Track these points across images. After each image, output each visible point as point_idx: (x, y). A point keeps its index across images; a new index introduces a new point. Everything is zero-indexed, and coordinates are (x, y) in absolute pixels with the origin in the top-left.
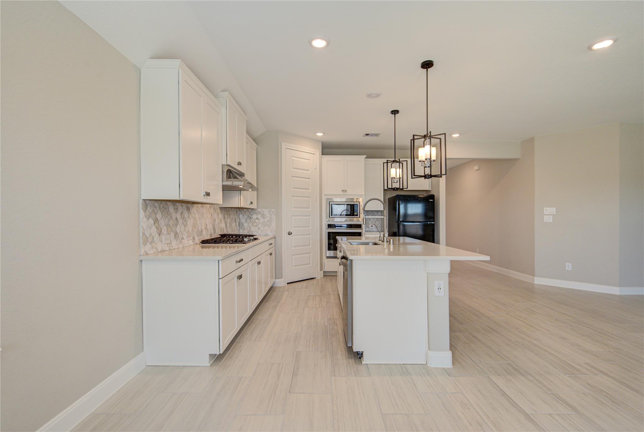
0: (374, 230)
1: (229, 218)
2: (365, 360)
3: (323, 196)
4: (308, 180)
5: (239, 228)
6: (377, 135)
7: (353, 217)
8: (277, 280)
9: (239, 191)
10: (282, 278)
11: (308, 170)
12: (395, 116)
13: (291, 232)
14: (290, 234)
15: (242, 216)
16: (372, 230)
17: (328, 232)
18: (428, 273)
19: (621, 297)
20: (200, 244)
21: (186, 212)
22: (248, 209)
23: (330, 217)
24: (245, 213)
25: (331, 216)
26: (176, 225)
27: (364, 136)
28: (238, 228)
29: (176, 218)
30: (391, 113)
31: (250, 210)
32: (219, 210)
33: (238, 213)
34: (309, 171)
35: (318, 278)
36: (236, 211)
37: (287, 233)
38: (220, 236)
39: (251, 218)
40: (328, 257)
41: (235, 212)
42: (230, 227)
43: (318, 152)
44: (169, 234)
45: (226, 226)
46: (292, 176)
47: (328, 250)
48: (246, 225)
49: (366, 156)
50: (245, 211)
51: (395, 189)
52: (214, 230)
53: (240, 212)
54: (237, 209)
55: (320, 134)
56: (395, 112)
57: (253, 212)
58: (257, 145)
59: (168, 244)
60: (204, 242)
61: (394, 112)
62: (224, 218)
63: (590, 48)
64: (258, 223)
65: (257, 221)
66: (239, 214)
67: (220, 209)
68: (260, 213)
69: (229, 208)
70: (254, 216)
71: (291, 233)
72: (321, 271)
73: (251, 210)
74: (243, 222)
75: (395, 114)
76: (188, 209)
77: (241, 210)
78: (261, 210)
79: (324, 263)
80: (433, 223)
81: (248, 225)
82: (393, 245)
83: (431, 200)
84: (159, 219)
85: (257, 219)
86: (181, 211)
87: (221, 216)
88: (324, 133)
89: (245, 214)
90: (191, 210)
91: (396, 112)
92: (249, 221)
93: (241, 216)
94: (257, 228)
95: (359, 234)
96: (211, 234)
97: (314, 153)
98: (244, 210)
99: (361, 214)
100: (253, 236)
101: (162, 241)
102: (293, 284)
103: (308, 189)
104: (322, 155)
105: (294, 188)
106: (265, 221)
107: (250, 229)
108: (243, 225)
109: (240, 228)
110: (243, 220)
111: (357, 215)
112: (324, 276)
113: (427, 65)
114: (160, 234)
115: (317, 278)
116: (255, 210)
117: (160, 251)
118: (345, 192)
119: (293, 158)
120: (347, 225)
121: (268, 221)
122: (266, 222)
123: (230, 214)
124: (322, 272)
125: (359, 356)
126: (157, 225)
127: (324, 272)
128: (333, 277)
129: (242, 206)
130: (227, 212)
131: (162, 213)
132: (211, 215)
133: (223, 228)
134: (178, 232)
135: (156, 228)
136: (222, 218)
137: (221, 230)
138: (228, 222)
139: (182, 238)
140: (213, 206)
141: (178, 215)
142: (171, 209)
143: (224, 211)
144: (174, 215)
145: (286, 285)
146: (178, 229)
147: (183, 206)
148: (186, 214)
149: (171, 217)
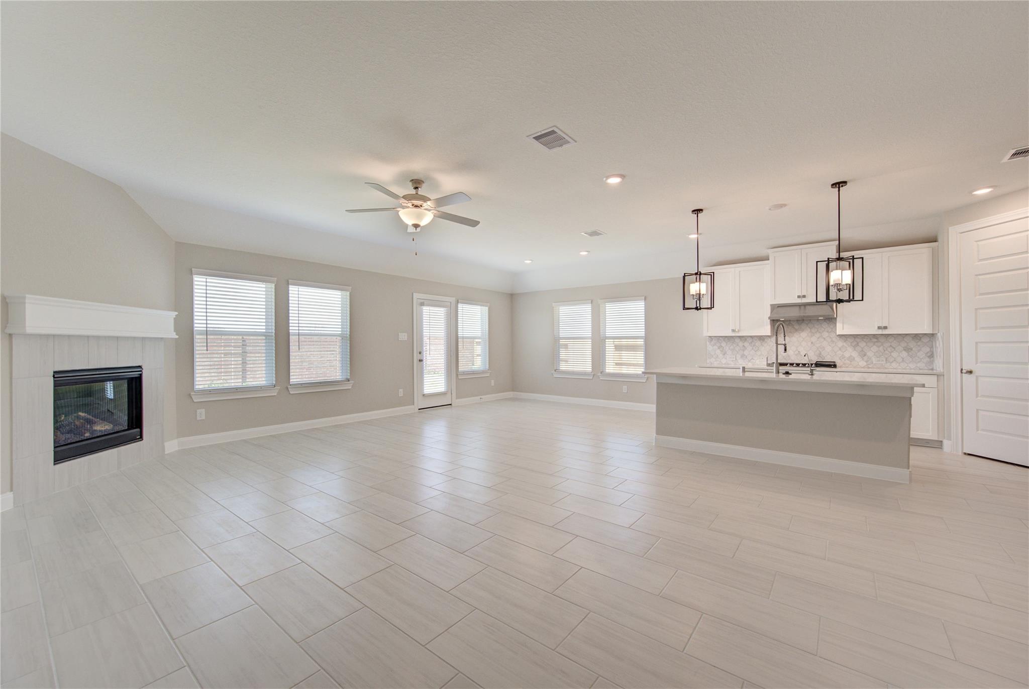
44: (735, 355)
45: (862, 355)
46: (977, 275)
84: (723, 346)
105: (981, 294)
114: (724, 354)
123: (878, 342)
126: (721, 349)
130: (864, 340)
131: (727, 343)
132: (812, 343)
133: (851, 356)
134: (746, 355)
135: (721, 351)
136: (846, 345)
137: (845, 359)
138: (872, 351)
139: (752, 359)
140: (818, 335)
141: (746, 344)
142: (737, 340)
143: (853, 338)
144: (741, 344)
145: (961, 454)
146: (746, 353)
147: (753, 338)
148: (758, 343)
149: (738, 345)
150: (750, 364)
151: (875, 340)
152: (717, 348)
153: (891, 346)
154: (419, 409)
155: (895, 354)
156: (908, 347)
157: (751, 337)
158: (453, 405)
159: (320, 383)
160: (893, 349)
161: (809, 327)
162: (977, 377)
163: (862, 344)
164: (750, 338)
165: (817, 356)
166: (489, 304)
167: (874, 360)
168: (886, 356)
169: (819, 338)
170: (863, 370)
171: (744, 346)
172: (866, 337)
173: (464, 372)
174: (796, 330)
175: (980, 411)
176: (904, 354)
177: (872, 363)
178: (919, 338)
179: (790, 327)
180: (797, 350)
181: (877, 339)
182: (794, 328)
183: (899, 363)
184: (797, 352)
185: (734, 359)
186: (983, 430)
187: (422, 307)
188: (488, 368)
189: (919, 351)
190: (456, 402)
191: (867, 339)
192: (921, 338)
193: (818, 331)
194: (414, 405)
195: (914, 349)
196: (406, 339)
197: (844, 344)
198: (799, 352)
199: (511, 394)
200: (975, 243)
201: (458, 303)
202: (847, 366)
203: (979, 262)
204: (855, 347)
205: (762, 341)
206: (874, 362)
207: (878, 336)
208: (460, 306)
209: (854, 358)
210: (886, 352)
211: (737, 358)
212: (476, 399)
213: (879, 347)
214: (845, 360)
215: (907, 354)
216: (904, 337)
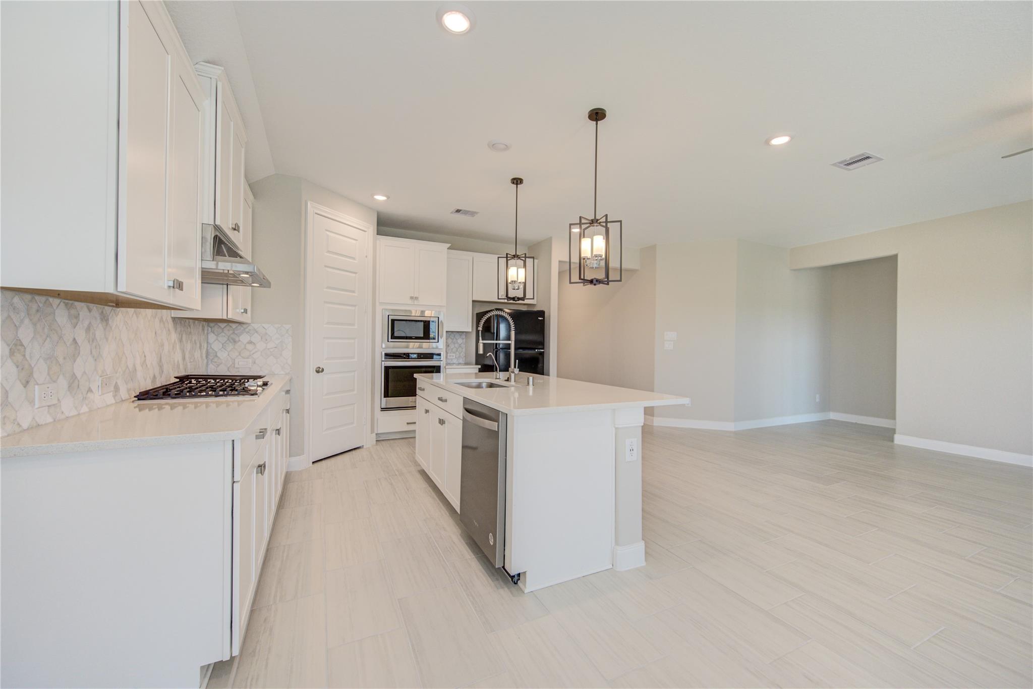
0: (454, 362)
1: (189, 342)
2: (530, 585)
3: (377, 304)
4: (354, 275)
5: (207, 363)
6: (473, 214)
7: (428, 341)
8: (293, 459)
9: (225, 286)
10: (303, 454)
11: (354, 259)
12: (517, 187)
13: (321, 367)
14: (319, 371)
15: (215, 337)
16: (452, 362)
17: (385, 367)
18: (616, 428)
19: (736, 433)
20: (133, 402)
21: (100, 325)
22: (230, 324)
23: (388, 341)
24: (223, 331)
25: (390, 340)
26: (74, 357)
27: (452, 213)
28: (205, 361)
29: (74, 339)
30: (511, 182)
31: (234, 326)
32: (171, 325)
33: (206, 332)
34: (356, 260)
35: (368, 446)
36: (203, 326)
37: (315, 369)
38: (178, 380)
39: (235, 342)
40: (383, 409)
41: (201, 328)
42: (192, 361)
43: (372, 228)
44: (54, 382)
45: (184, 359)
46: (326, 266)
47: (385, 397)
48: (223, 355)
49: (450, 245)
50: (223, 327)
51: (516, 299)
52: (161, 367)
53: (210, 329)
54: (204, 323)
55: (380, 198)
56: (517, 181)
57: (242, 328)
58: (255, 198)
59: (49, 406)
60: (144, 396)
61: (515, 181)
62: (181, 341)
63: (767, 142)
64: (252, 353)
65: (249, 347)
66: (208, 334)
67: (173, 321)
68: (257, 332)
69: (191, 321)
70: (244, 338)
71: (323, 370)
72: (371, 433)
73: (237, 325)
74: (217, 350)
75: (517, 184)
76: (105, 319)
77: (212, 325)
78: (259, 325)
79: (377, 420)
80: (543, 350)
81: (228, 355)
82: (533, 385)
83: (540, 319)
84: (25, 343)
85: (250, 342)
86: (86, 323)
87: (174, 336)
88: (388, 197)
89: (223, 334)
90: (110, 322)
91: (519, 182)
92: (230, 346)
93: (212, 337)
94: (250, 360)
95: (437, 369)
96: (154, 377)
97: (365, 230)
98: (220, 324)
99: (441, 338)
100: (260, 377)
101: (32, 402)
102: (323, 462)
103: (354, 292)
104: (377, 234)
105: (328, 288)
106: (268, 347)
107: (234, 363)
108: (216, 356)
109: (210, 362)
110: (216, 346)
111: (434, 339)
112: (377, 441)
113: (597, 115)
114: (28, 382)
115: (364, 447)
116: (245, 326)
117: (25, 425)
118: (415, 301)
119: (327, 232)
120: (418, 354)
121: (276, 347)
122: (272, 350)
123: (190, 333)
124: (374, 435)
125: (515, 579)
126: (18, 357)
127: (376, 434)
128: (392, 442)
129: (230, 316)
145: (311, 465)
149: (61, 334)
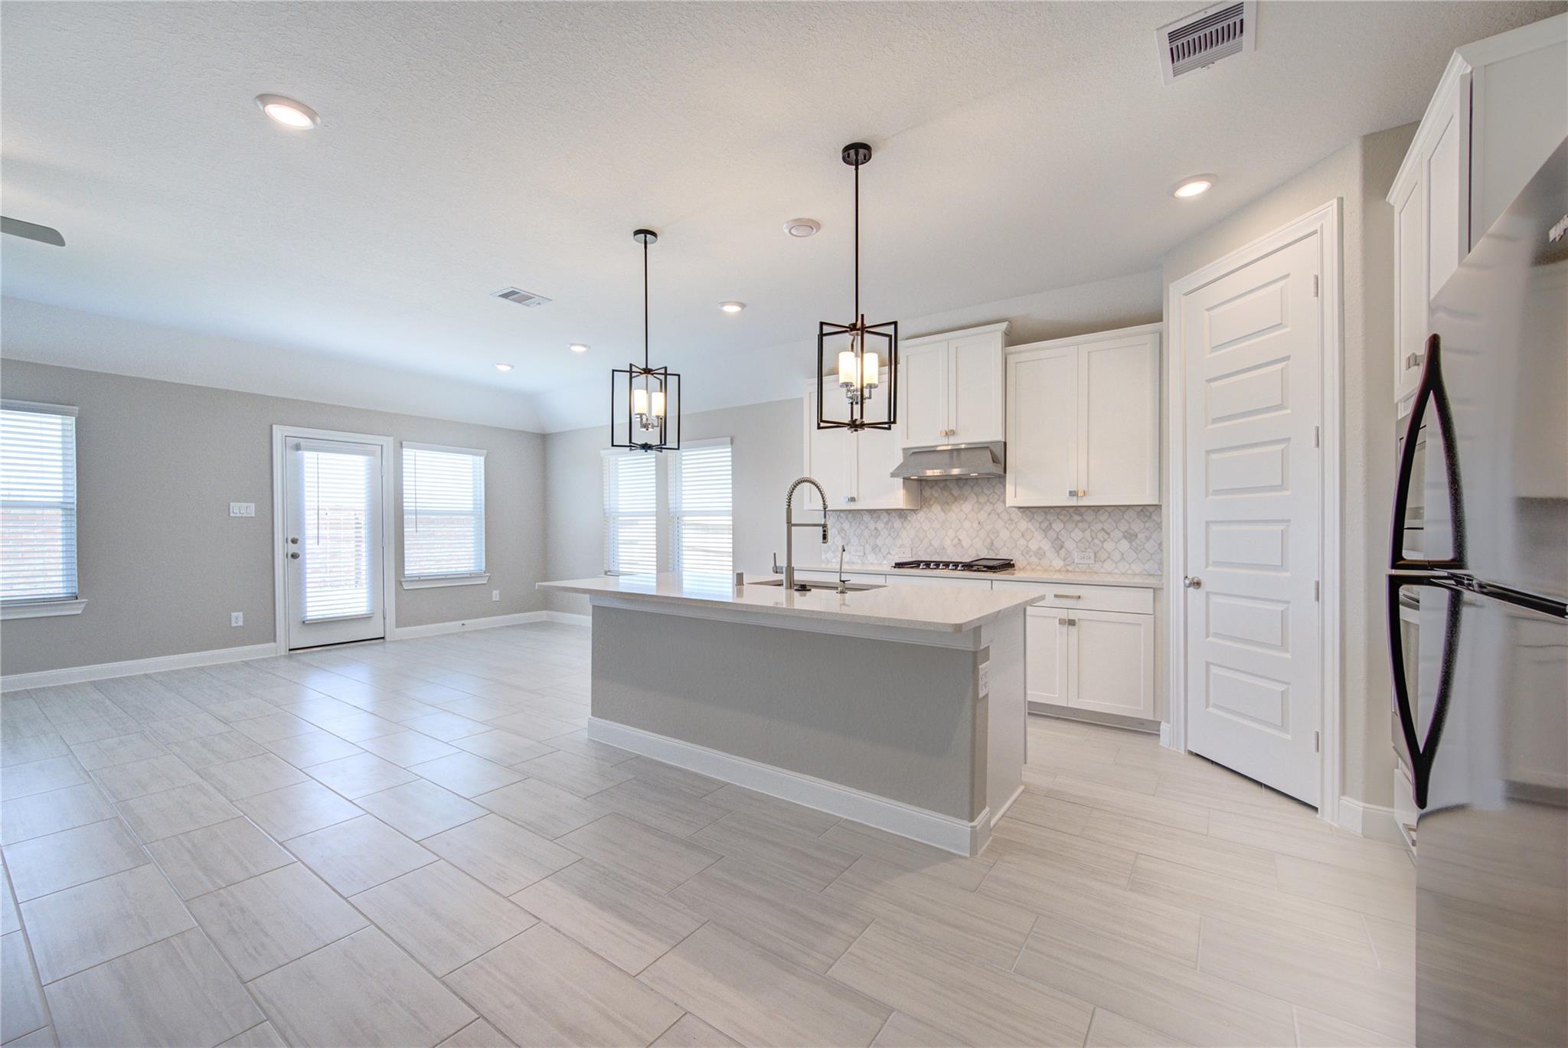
1: (1078, 530)
11: (1278, 325)
26: (876, 537)
34: (1286, 327)
42: (1089, 551)
44: (861, 545)
45: (1058, 546)
46: (1209, 381)
62: (1047, 529)
67: (1023, 512)
84: (846, 529)
123: (1083, 521)
130: (1061, 517)
131: (851, 523)
132: (979, 523)
133: (1040, 548)
134: (880, 545)
135: (842, 538)
136: (1033, 529)
137: (1031, 553)
138: (1074, 536)
139: (889, 553)
140: (988, 508)
141: (880, 525)
142: (867, 518)
143: (1043, 514)
144: (872, 525)
145: (1183, 753)
146: (879, 542)
147: (889, 514)
148: (897, 523)
149: (867, 527)
150: (885, 562)
151: (1078, 518)
152: (837, 533)
153: (1103, 529)
154: (290, 650)
155: (1109, 546)
156: (1130, 531)
157: (888, 511)
158: (387, 639)
159: (44, 600)
160: (1106, 536)
161: (976, 494)
162: (1208, 594)
163: (1057, 526)
164: (885, 513)
165: (987, 548)
166: (485, 451)
167: (1076, 556)
168: (1097, 549)
169: (990, 514)
170: (1057, 577)
171: (876, 529)
172: (1064, 512)
173: (419, 577)
174: (956, 499)
175: (1212, 667)
176: (1124, 545)
177: (1074, 562)
178: (1148, 514)
179: (946, 494)
180: (956, 537)
181: (1082, 516)
182: (951, 494)
183: (1116, 563)
184: (956, 541)
185: (862, 554)
186: (1216, 706)
187: (300, 452)
188: (484, 568)
189: (1148, 539)
190: (394, 632)
191: (1065, 515)
192: (1151, 513)
193: (988, 500)
194: (275, 641)
195: (1139, 536)
196: (253, 515)
197: (1030, 525)
198: (959, 540)
199: (542, 615)
200: (1207, 312)
201: (402, 447)
202: (1033, 567)
203: (1211, 352)
204: (1045, 531)
205: (903, 520)
206: (1076, 562)
207: (1083, 510)
208: (408, 453)
209: (1045, 553)
210: (1096, 541)
211: (867, 552)
212: (454, 626)
213: (1083, 531)
214: (1030, 557)
215: (1128, 545)
216: (1123, 512)
